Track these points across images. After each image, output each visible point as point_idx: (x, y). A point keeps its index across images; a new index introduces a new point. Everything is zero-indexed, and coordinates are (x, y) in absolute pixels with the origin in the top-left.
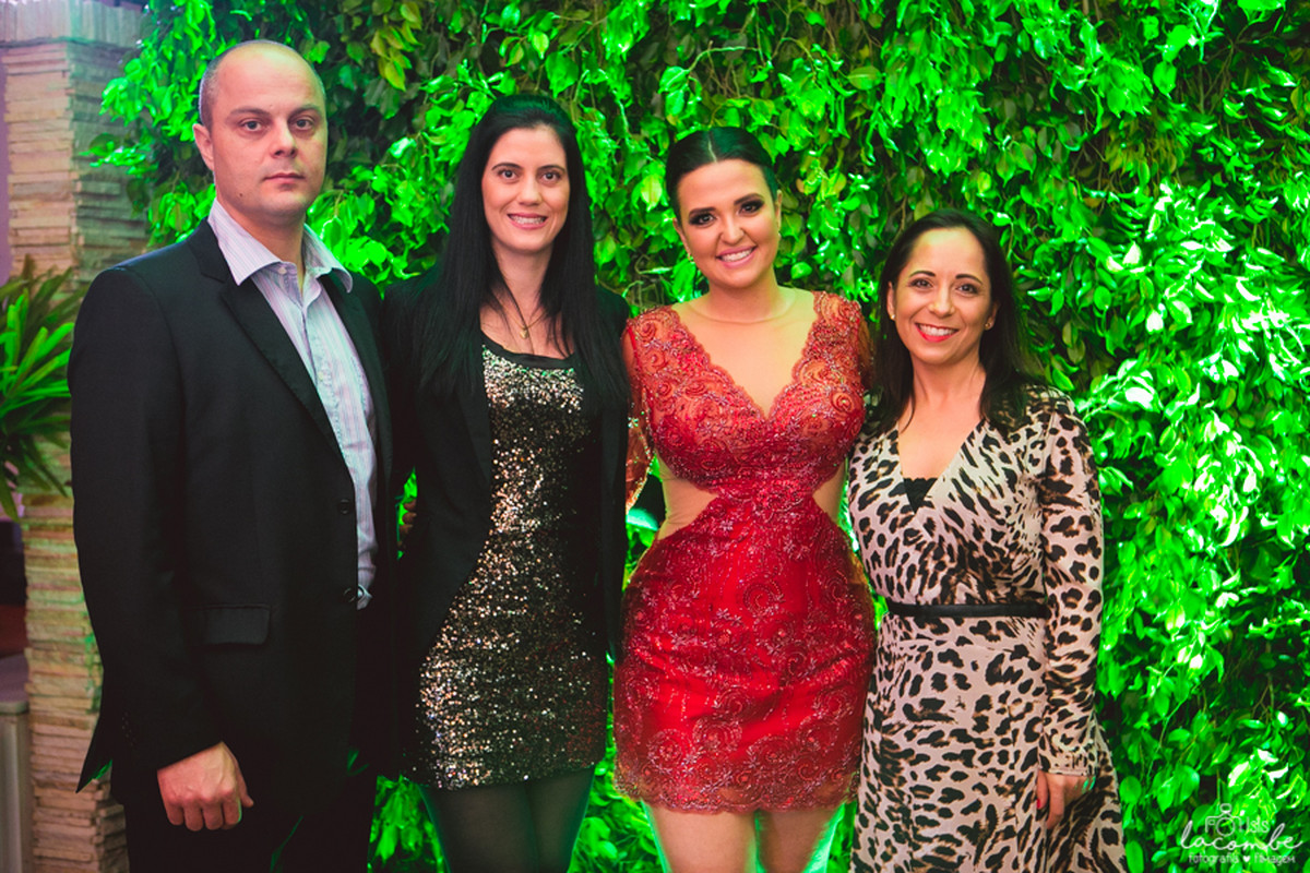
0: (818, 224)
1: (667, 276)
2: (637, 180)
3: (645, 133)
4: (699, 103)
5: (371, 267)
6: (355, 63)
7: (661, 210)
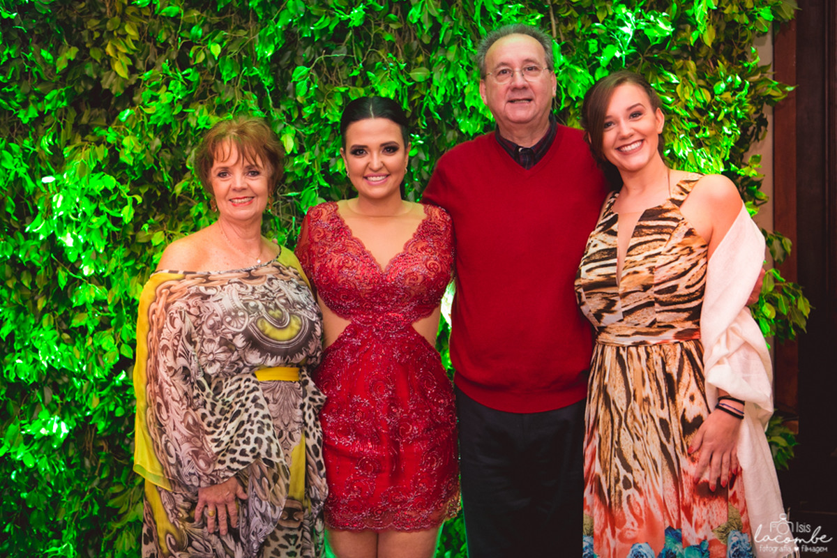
1: (297, 197)
3: (283, 107)
4: (317, 89)
5: (106, 192)
6: (96, 61)
7: (292, 154)
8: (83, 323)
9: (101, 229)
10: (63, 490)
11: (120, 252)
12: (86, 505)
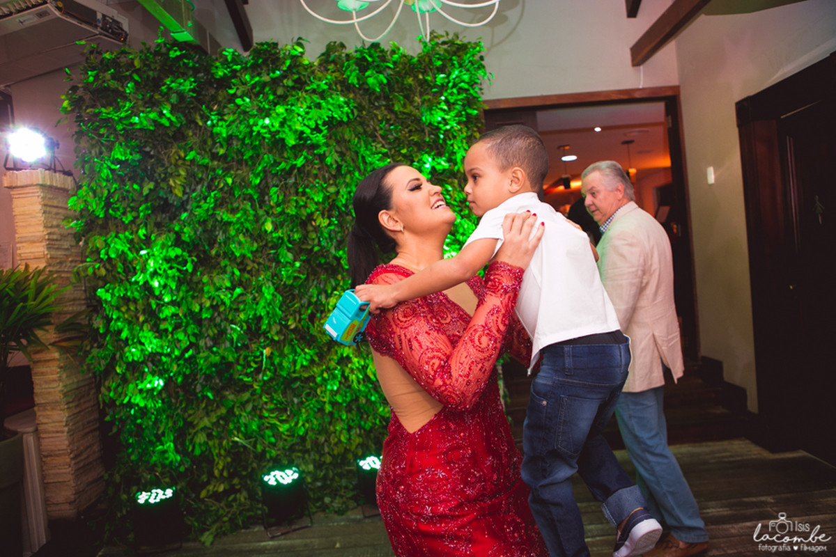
0: (322, 234)
1: (274, 253)
2: (263, 223)
3: (265, 208)
5: (177, 257)
6: (164, 189)
7: (271, 232)
8: (166, 327)
9: (174, 276)
10: (161, 416)
11: (184, 288)
12: (175, 423)
